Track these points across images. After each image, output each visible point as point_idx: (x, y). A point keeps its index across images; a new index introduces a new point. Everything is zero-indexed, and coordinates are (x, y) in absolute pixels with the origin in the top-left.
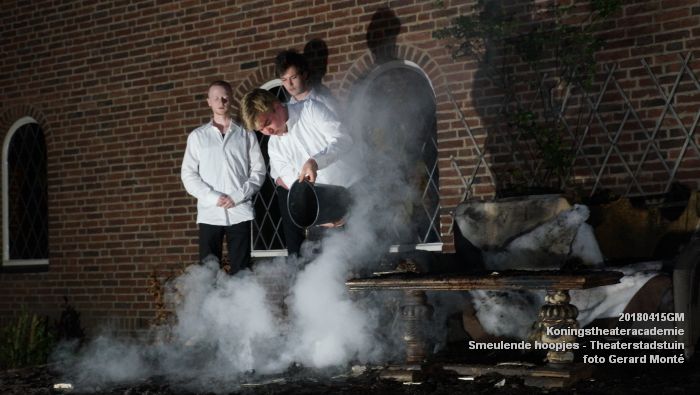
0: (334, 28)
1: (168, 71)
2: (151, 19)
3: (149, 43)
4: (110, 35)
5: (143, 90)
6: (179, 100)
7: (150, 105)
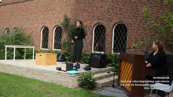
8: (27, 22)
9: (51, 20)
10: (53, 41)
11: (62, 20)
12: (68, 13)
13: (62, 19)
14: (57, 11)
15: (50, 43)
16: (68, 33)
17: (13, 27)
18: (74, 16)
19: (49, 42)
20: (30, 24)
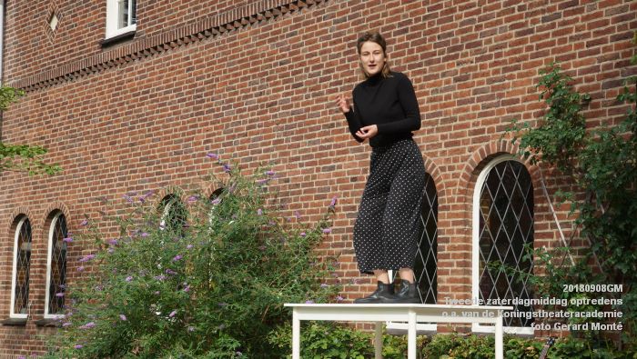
0: (458, 122)
1: (332, 154)
2: (322, 107)
3: (318, 128)
4: (291, 120)
5: (312, 170)
6: (339, 181)
7: (318, 183)
8: (290, 147)
9: (454, 120)
10: (468, 264)
11: (527, 116)
12: (573, 56)
13: (531, 107)
14: (490, 57)
15: (450, 281)
16: (577, 206)
17: (207, 188)
18: (616, 74)
19: (445, 277)
20: (311, 157)
